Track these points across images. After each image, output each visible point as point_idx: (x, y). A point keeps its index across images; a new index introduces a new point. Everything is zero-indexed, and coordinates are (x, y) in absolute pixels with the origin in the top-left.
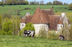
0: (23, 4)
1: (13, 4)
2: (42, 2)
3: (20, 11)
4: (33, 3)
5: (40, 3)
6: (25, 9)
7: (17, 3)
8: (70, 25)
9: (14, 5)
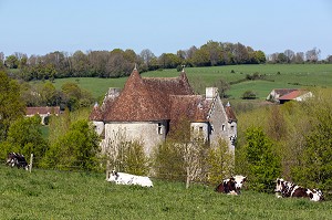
0: (248, 63)
1: (214, 62)
2: (313, 52)
3: (231, 83)
4: (282, 59)
5: (305, 59)
6: (249, 78)
7: (229, 59)
8: (234, 124)
9: (219, 64)
